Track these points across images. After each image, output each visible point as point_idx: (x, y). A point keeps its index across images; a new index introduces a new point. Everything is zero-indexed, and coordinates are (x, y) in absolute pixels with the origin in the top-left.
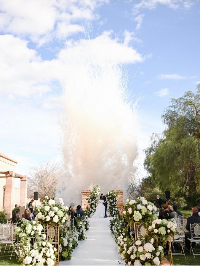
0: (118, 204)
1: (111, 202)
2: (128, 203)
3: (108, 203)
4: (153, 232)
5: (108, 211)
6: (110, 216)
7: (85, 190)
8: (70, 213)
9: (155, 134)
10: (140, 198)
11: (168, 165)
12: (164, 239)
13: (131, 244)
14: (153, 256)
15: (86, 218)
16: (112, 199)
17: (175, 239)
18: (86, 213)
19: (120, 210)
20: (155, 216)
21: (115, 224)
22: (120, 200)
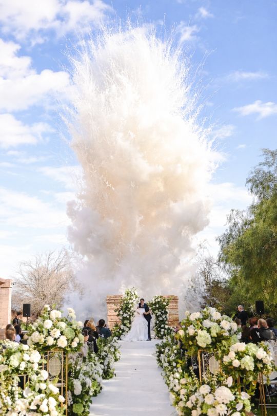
0: (170, 319)
1: (157, 315)
2: (188, 317)
3: (153, 316)
4: (232, 365)
5: (152, 330)
6: (157, 337)
7: (112, 296)
8: (86, 332)
9: (236, 211)
10: (207, 309)
11: (259, 262)
12: (251, 379)
13: (193, 390)
14: (231, 410)
15: (113, 341)
16: (160, 310)
17: (270, 378)
18: (115, 333)
19: (173, 328)
20: (235, 339)
21: (164, 351)
22: (173, 312)
